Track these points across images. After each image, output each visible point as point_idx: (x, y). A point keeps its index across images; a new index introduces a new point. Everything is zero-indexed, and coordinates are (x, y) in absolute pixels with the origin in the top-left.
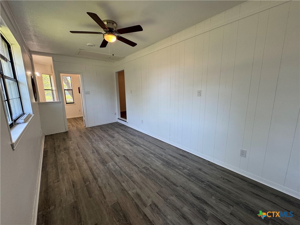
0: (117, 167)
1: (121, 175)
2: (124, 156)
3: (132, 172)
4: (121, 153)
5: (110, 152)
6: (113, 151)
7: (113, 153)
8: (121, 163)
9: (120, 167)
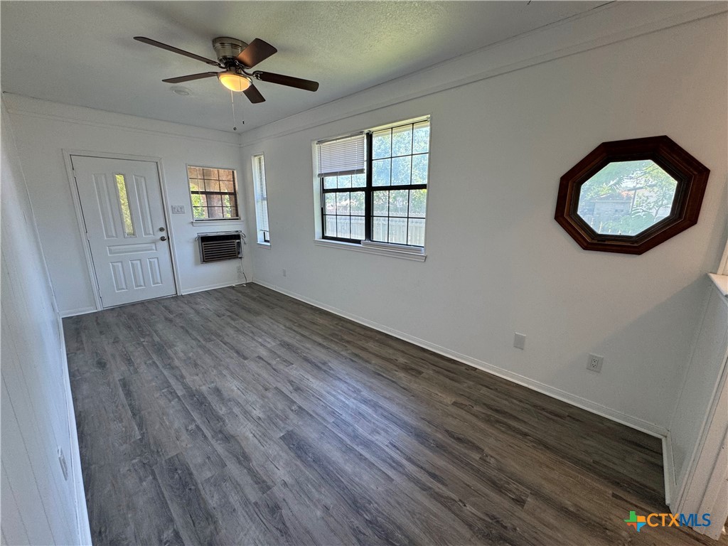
0: (260, 340)
1: (252, 333)
2: (245, 358)
3: (235, 335)
4: (252, 366)
5: (281, 367)
6: (275, 370)
7: (274, 363)
8: (253, 345)
9: (255, 340)
